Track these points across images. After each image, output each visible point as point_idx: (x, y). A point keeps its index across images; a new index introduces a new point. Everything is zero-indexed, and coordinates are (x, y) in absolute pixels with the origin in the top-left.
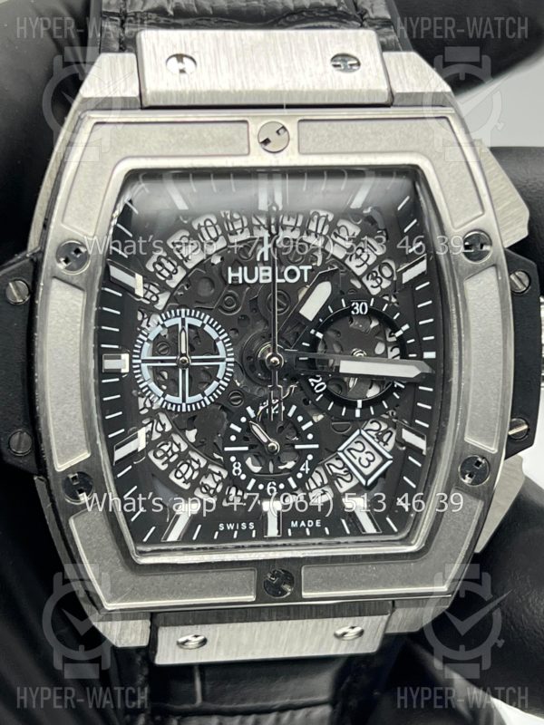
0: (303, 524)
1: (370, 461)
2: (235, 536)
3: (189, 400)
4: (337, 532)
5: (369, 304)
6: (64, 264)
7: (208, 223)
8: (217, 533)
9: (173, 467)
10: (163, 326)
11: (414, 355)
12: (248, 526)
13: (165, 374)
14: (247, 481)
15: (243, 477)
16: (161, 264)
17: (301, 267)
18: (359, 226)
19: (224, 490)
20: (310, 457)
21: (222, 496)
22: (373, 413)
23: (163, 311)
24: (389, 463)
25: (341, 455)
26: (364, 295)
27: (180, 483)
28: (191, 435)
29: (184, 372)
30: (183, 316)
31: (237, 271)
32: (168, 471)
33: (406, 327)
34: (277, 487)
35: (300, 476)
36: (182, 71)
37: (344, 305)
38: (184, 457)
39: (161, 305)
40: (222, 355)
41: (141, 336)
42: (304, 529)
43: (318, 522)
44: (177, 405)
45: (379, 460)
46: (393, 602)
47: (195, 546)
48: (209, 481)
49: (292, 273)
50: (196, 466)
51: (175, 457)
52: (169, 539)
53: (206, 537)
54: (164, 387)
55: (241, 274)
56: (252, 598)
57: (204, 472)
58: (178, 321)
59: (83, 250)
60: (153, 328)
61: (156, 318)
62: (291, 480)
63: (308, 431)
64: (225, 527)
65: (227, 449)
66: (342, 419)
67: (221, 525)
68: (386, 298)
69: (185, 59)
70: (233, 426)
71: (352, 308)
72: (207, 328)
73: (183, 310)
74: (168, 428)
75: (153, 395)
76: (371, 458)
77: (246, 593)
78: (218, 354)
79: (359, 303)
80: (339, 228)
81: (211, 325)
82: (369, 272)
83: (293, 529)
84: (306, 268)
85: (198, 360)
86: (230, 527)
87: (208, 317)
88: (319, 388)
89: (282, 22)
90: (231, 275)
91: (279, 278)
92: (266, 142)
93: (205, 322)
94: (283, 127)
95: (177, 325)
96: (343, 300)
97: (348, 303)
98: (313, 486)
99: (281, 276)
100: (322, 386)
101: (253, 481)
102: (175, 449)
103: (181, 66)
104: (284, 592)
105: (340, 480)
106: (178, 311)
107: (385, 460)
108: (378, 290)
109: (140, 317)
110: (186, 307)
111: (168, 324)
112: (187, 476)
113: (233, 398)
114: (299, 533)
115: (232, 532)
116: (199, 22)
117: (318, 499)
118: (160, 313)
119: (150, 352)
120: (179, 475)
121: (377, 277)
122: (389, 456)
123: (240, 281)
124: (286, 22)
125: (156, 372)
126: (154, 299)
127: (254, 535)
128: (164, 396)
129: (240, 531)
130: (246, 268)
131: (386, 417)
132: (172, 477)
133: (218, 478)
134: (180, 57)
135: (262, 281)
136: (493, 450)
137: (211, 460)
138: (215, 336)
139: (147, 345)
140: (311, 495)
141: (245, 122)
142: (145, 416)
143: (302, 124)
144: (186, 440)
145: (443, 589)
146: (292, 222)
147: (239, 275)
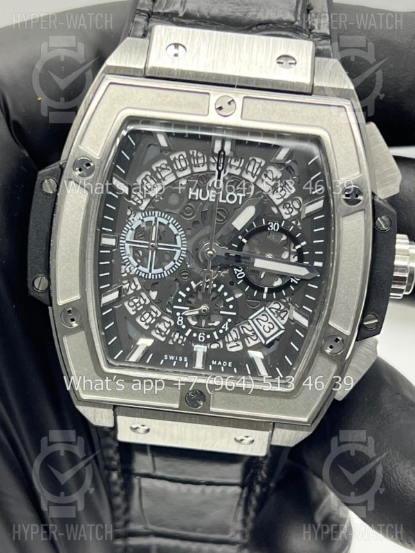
0: (220, 363)
1: (270, 329)
2: (174, 364)
3: (154, 271)
4: (242, 372)
5: (280, 224)
6: (79, 172)
7: (181, 157)
8: (162, 361)
9: (139, 313)
10: (143, 221)
11: (307, 263)
12: (183, 359)
13: (141, 252)
14: (186, 330)
15: (184, 327)
16: (146, 180)
17: (238, 194)
18: (281, 171)
19: (170, 333)
20: (229, 320)
21: (168, 337)
22: (275, 297)
23: (144, 211)
24: (282, 332)
25: (250, 322)
26: (279, 218)
27: (143, 324)
28: (154, 295)
29: (152, 252)
30: (156, 216)
31: (195, 191)
32: (136, 316)
33: (304, 243)
34: (205, 336)
35: (221, 331)
36: (176, 55)
37: (264, 223)
38: (147, 308)
39: (143, 208)
40: (179, 245)
41: (127, 225)
42: (220, 366)
43: (230, 364)
44: (146, 273)
45: (276, 329)
46: (274, 423)
47: (147, 367)
48: (161, 326)
49: (231, 197)
50: (154, 315)
51: (142, 307)
52: (130, 360)
53: (155, 362)
54: (139, 261)
55: (198, 194)
56: (177, 406)
57: (159, 320)
58: (152, 219)
59: (92, 164)
60: (136, 221)
61: (139, 215)
62: (215, 333)
63: (231, 303)
64: (168, 357)
65: (175, 307)
66: (254, 298)
67: (166, 356)
68: (294, 222)
70: (180, 293)
71: (268, 226)
72: (171, 226)
73: (157, 212)
74: (139, 287)
75: (131, 266)
76: (271, 327)
78: (176, 244)
79: (274, 223)
80: (267, 172)
81: (174, 224)
82: (284, 204)
83: (213, 366)
84: (241, 195)
85: (163, 246)
86: (172, 358)
87: (172, 219)
88: (240, 276)
89: (254, 29)
90: (191, 193)
91: (223, 199)
92: (220, 108)
93: (170, 222)
94: (233, 100)
95: (152, 221)
96: (263, 220)
97: (267, 222)
98: (230, 339)
99: (224, 198)
100: (242, 275)
101: (190, 330)
102: (142, 302)
103: (176, 51)
104: (199, 405)
105: (249, 338)
106: (153, 212)
107: (280, 329)
108: (289, 216)
109: (129, 213)
110: (159, 210)
111: (146, 220)
112: (148, 321)
113: (183, 274)
114: (217, 369)
115: (172, 361)
116: (199, 23)
117: (234, 348)
118: (142, 211)
119: (133, 237)
120: (143, 319)
121: (290, 207)
122: (282, 327)
123: (197, 198)
124: (257, 29)
125: (135, 250)
126: (140, 202)
127: (186, 366)
128: (138, 266)
129: (178, 361)
130: (201, 190)
131: (285, 301)
132: (138, 320)
133: (168, 325)
134: (176, 45)
135: (211, 200)
136: (348, 333)
137: (165, 313)
138: (175, 232)
139: (130, 232)
140: (228, 346)
141: (208, 94)
142: (125, 278)
143: (246, 100)
144: (149, 297)
145: (305, 420)
146: (237, 164)
147: (196, 194)
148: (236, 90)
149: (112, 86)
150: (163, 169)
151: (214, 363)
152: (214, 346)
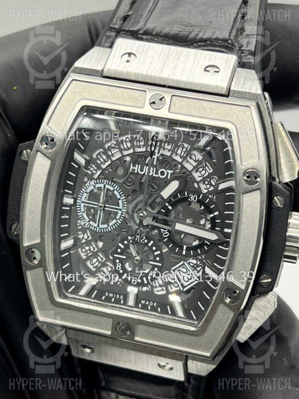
0: (147, 303)
2: (113, 300)
3: (101, 226)
4: (164, 311)
5: (198, 197)
6: (45, 146)
8: (104, 297)
9: (88, 258)
10: (94, 186)
11: (219, 229)
12: (120, 296)
13: (92, 211)
14: (123, 274)
15: (121, 271)
16: (100, 155)
17: (168, 171)
18: (202, 155)
20: (156, 269)
22: (192, 254)
23: (96, 179)
26: (198, 192)
27: (91, 267)
28: (100, 244)
29: (101, 211)
30: (105, 183)
31: (135, 167)
32: (86, 260)
36: (128, 61)
37: (186, 195)
38: (95, 255)
39: (96, 177)
40: (121, 207)
41: (83, 189)
42: (147, 305)
43: (155, 304)
44: (95, 227)
46: (187, 356)
47: (93, 301)
48: (105, 269)
49: (162, 173)
50: (100, 260)
51: (91, 254)
52: (80, 294)
53: (98, 297)
54: (91, 217)
55: (137, 168)
56: (109, 333)
57: (104, 265)
58: (102, 185)
60: (90, 186)
61: (92, 183)
62: (144, 279)
63: (157, 256)
64: (109, 294)
65: (115, 255)
66: (177, 254)
67: (107, 293)
68: (210, 196)
69: (132, 56)
70: (120, 244)
71: (189, 197)
72: (116, 192)
73: (105, 181)
74: (90, 238)
75: (84, 220)
77: (107, 330)
78: (119, 206)
79: (193, 195)
80: (192, 155)
81: (118, 191)
82: (203, 181)
83: (142, 304)
84: (170, 172)
85: (109, 208)
86: (111, 295)
87: (117, 186)
88: (165, 235)
89: (195, 44)
90: (132, 168)
91: (156, 174)
92: (154, 103)
93: (115, 188)
94: (163, 97)
95: (101, 187)
96: (186, 192)
97: (188, 194)
98: (157, 285)
99: (157, 173)
100: (167, 234)
102: (92, 249)
103: (128, 59)
104: (126, 334)
105: (171, 285)
106: (103, 181)
108: (207, 191)
109: (86, 180)
110: (107, 179)
111: (97, 186)
112: (95, 265)
113: (123, 230)
114: (145, 307)
115: (112, 298)
116: (153, 39)
117: (159, 292)
119: (87, 198)
120: (92, 263)
121: (208, 184)
123: (136, 172)
124: (197, 45)
125: (88, 209)
126: (94, 172)
128: (89, 221)
129: (115, 298)
130: (140, 166)
131: (200, 258)
132: (88, 263)
136: (243, 287)
137: (108, 259)
138: (119, 197)
139: (85, 194)
140: (155, 290)
141: (145, 91)
142: (80, 230)
143: (174, 97)
144: (97, 246)
145: (208, 354)
146: (169, 147)
147: (136, 168)
148: (166, 89)
149: (74, 82)
150: (113, 148)
151: (143, 302)
152: (145, 289)
